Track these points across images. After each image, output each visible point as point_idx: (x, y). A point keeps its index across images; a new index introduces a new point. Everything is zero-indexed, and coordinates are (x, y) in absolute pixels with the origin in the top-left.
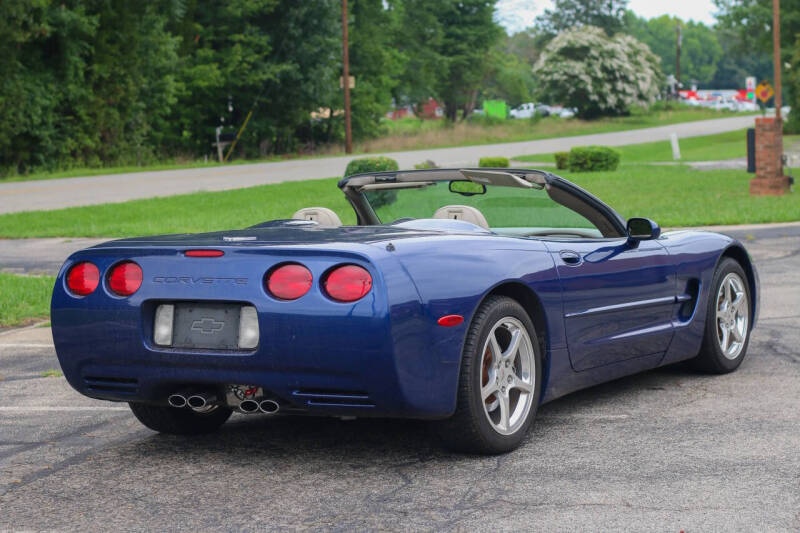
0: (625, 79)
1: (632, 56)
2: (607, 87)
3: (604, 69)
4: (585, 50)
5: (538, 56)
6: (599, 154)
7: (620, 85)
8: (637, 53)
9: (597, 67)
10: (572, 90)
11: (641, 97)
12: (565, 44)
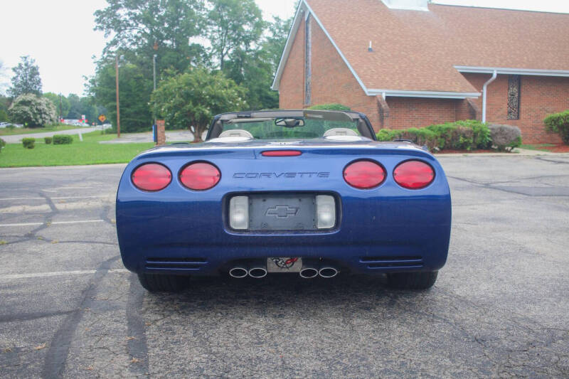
0: (45, 113)
1: (48, 105)
2: (38, 116)
3: (37, 109)
4: (30, 102)
5: (11, 104)
6: (65, 138)
7: (43, 116)
8: (49, 104)
9: (34, 109)
10: (25, 117)
11: (51, 120)
12: (21, 100)
